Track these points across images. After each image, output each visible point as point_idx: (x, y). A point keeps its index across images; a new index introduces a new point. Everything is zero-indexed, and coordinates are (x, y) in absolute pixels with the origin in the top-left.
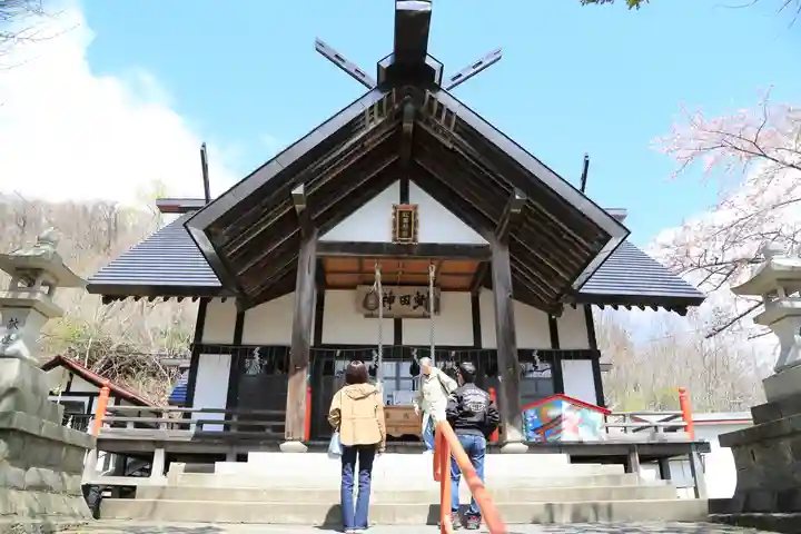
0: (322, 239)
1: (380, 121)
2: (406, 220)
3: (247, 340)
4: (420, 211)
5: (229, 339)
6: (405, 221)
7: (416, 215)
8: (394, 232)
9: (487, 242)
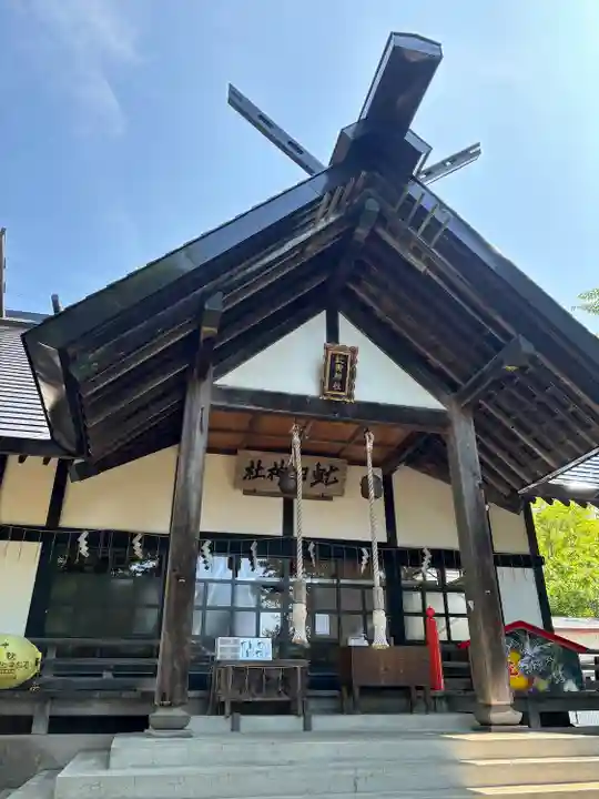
0: (218, 382)
1: (332, 219)
2: (339, 367)
3: (68, 520)
4: (359, 357)
5: (40, 519)
6: (339, 369)
7: (353, 362)
8: (323, 383)
9: (444, 408)
